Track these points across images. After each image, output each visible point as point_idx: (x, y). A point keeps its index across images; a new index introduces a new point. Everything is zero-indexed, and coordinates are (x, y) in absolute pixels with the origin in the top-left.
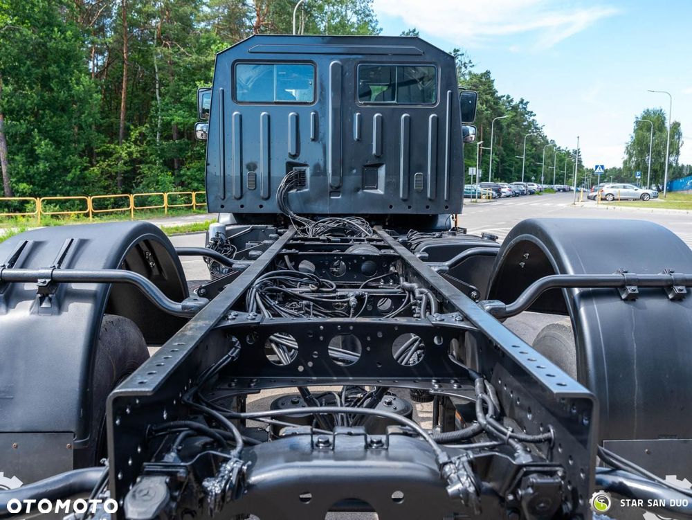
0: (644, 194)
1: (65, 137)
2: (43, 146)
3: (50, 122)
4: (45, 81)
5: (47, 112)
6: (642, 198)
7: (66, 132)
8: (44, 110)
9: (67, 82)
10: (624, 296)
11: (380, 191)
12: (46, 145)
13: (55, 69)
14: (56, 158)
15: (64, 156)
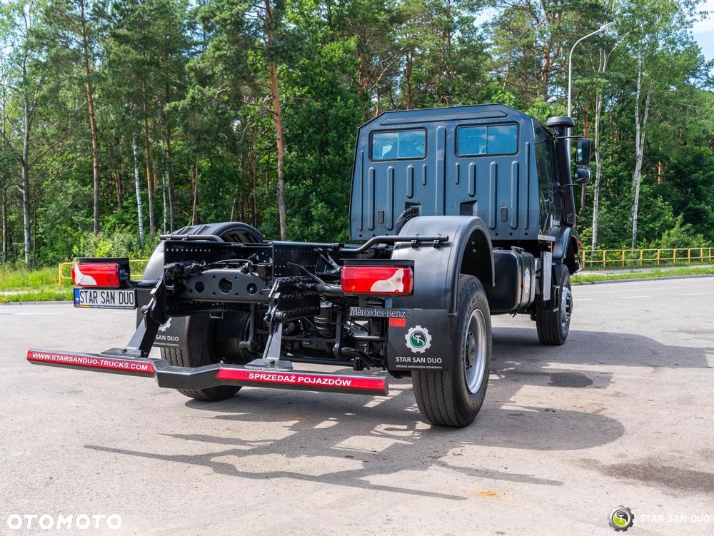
1: (338, 199)
2: (319, 209)
3: (326, 185)
4: (323, 146)
5: (323, 175)
7: (340, 195)
8: (321, 174)
9: (343, 146)
12: (322, 207)
13: (335, 135)
14: (328, 220)
15: (336, 218)
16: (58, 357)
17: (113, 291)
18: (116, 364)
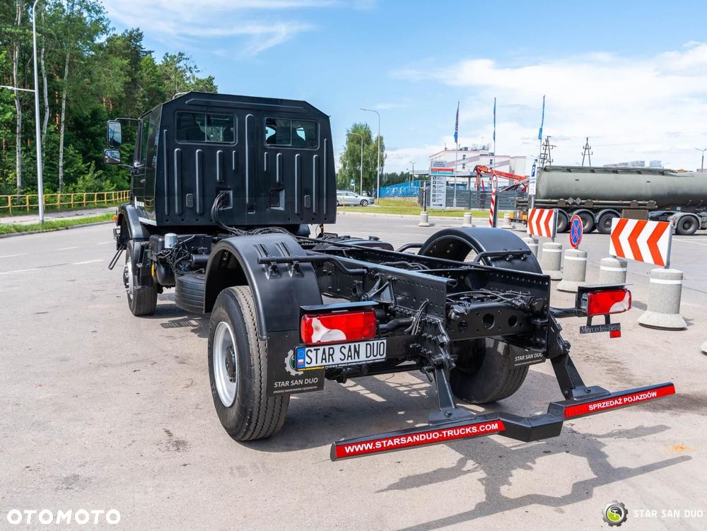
0: (363, 200)
6: (362, 203)
10: (507, 259)
11: (281, 208)
16: (384, 442)
17: (357, 344)
18: (463, 431)
